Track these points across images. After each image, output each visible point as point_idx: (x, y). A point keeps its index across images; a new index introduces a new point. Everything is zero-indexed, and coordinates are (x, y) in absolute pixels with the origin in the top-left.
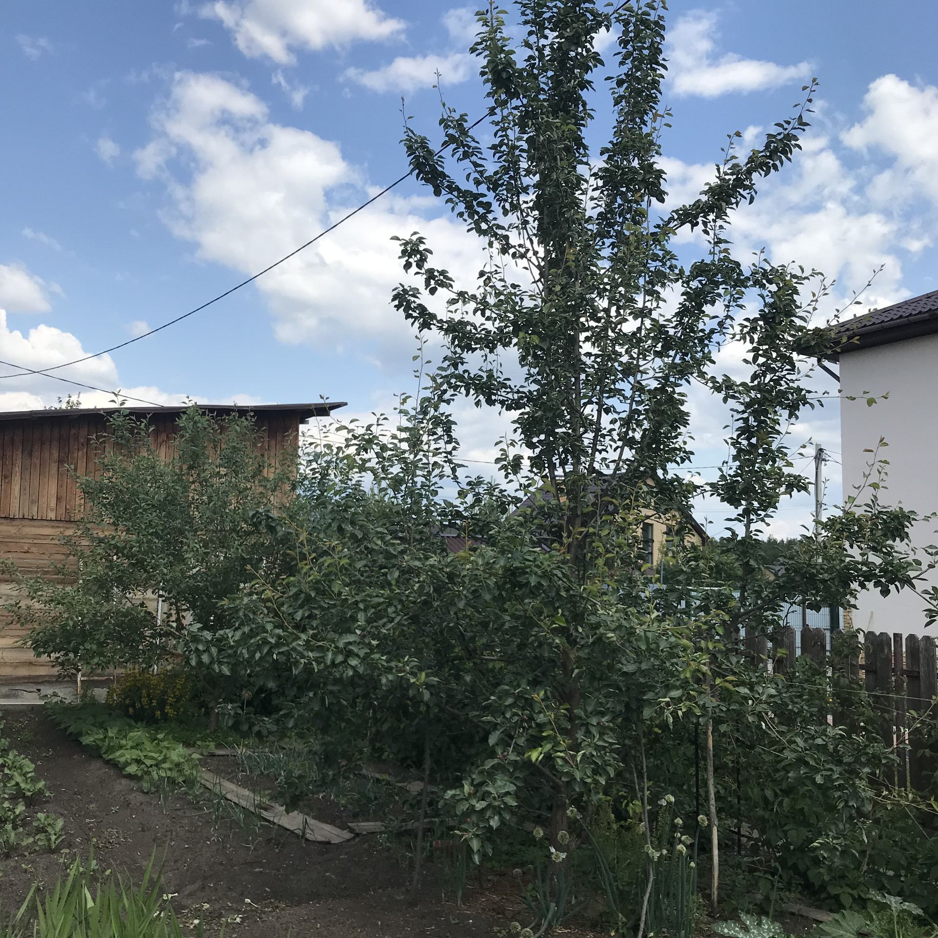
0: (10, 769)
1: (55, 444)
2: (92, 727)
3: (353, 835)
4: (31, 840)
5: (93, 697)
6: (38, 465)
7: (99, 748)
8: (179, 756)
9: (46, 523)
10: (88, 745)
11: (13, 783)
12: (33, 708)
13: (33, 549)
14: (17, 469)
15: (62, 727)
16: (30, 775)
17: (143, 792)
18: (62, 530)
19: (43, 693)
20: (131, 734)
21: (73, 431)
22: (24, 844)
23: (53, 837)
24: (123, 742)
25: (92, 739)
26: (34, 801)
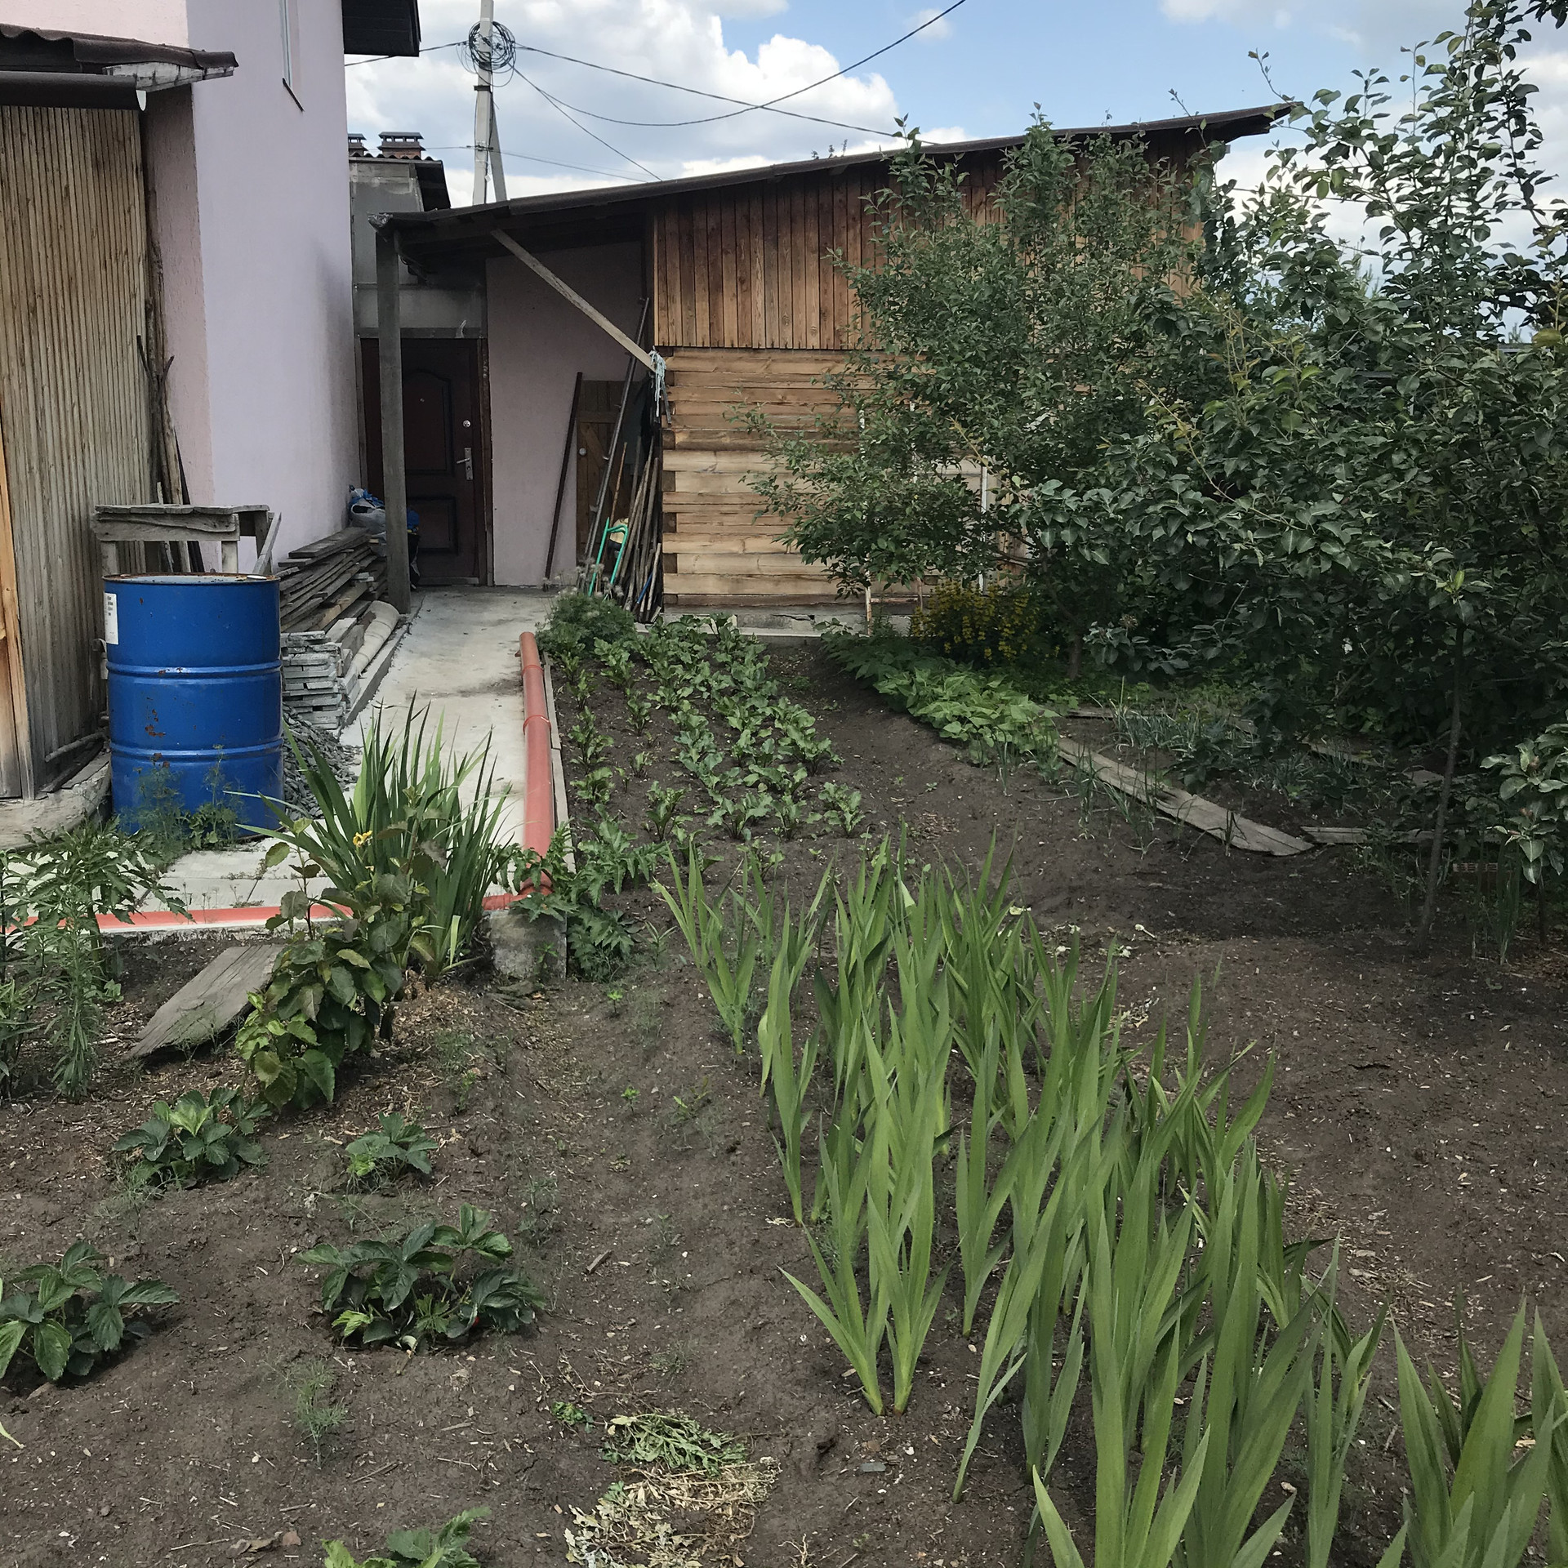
0: (782, 722)
1: (812, 222)
2: (889, 668)
3: (1310, 845)
4: (818, 817)
5: (890, 627)
6: (788, 259)
7: (902, 699)
8: (1025, 711)
9: (807, 355)
10: (886, 694)
11: (788, 741)
12: (805, 643)
13: (790, 398)
14: (758, 266)
15: (850, 667)
16: (809, 732)
17: (973, 765)
18: (829, 365)
19: (818, 620)
20: (951, 680)
21: (838, 197)
22: (810, 821)
23: (849, 817)
24: (939, 690)
25: (893, 686)
26: (817, 767)
